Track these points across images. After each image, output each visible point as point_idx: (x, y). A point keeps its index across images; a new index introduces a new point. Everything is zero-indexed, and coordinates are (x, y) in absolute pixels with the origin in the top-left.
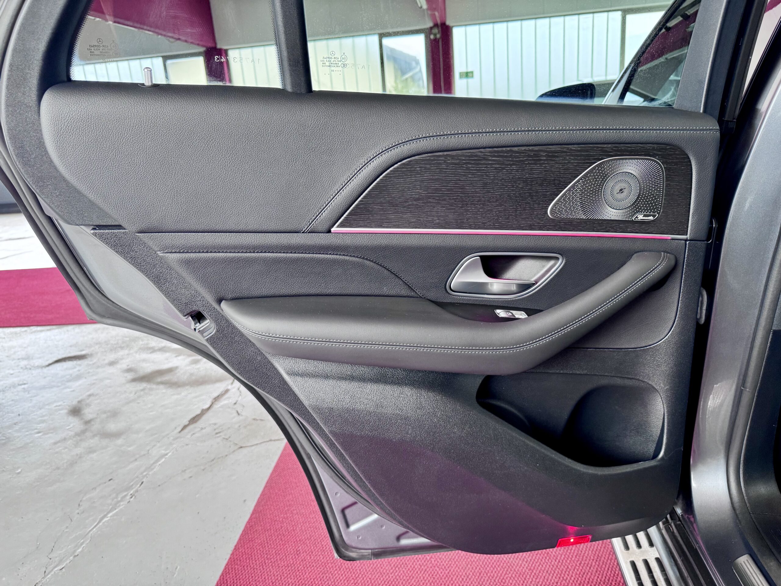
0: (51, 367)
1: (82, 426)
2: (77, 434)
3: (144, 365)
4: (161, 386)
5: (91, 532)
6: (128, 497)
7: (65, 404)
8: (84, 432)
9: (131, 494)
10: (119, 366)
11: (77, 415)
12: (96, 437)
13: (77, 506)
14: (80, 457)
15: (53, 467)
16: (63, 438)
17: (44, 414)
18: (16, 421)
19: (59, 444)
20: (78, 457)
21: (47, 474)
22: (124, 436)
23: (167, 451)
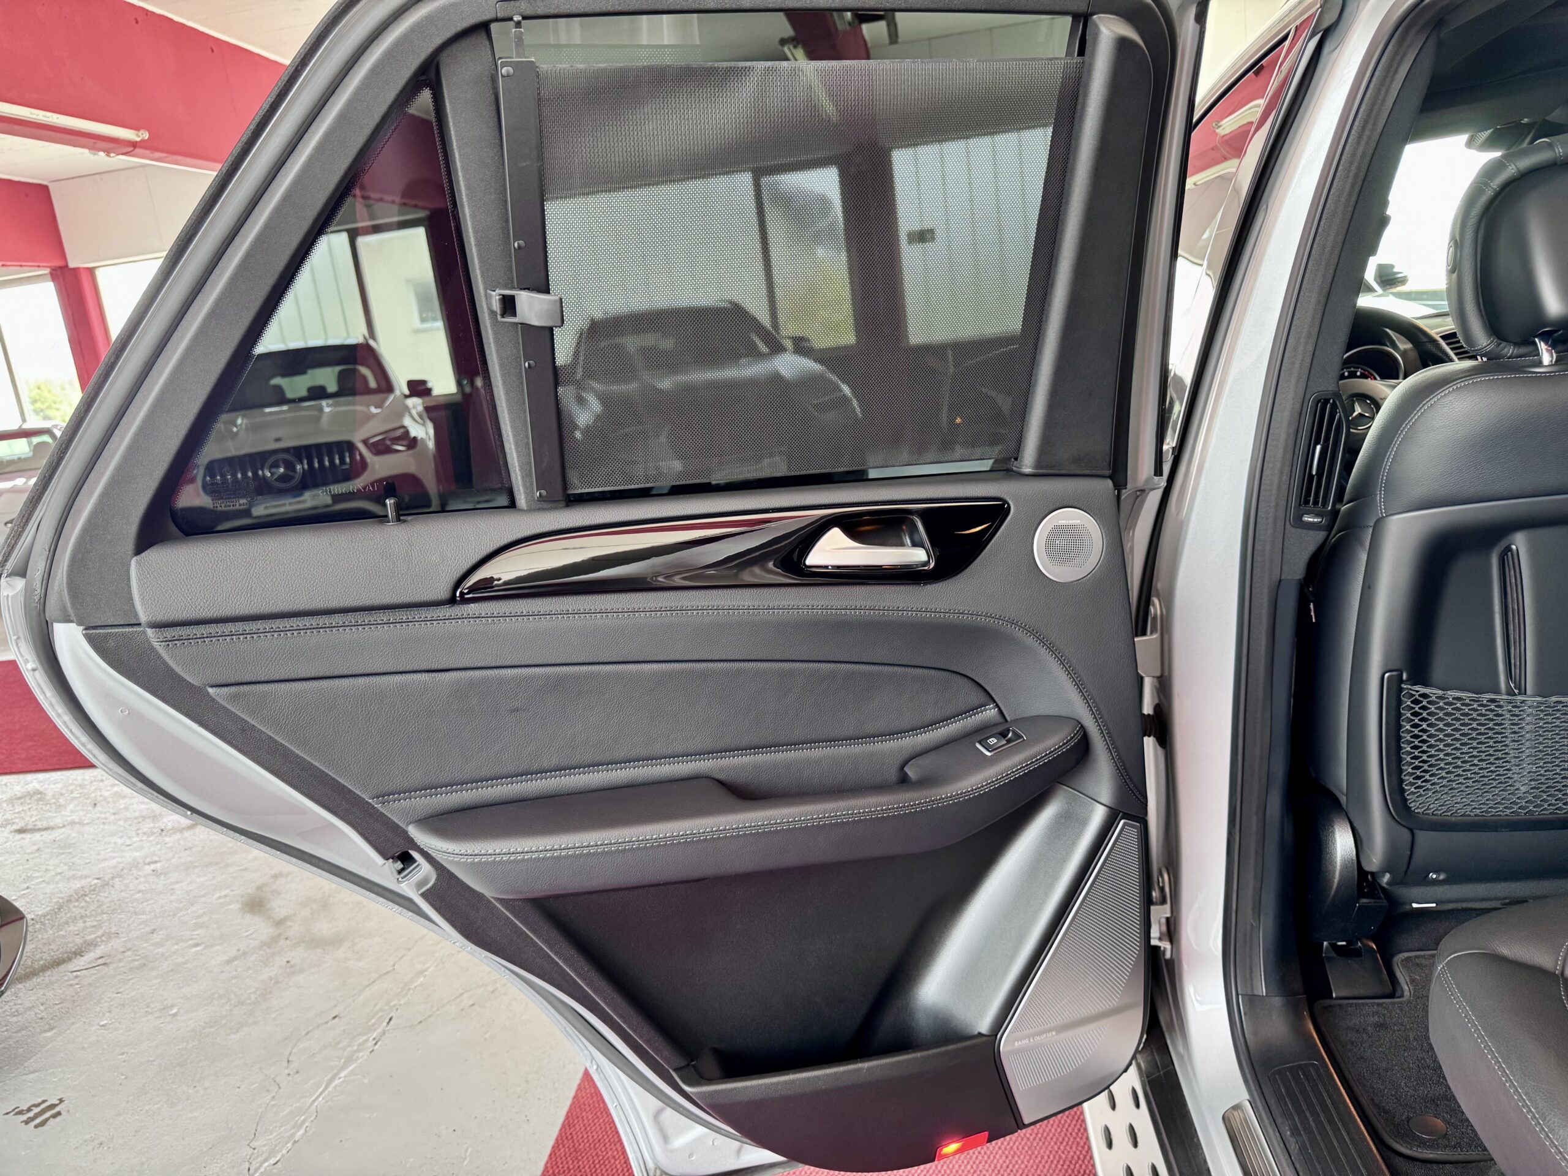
1: (271, 930)
2: (264, 944)
5: (316, 1103)
6: (371, 1043)
7: (234, 892)
8: (274, 940)
9: (374, 1039)
11: (259, 911)
12: (300, 946)
13: (285, 1063)
14: (277, 983)
15: (232, 1002)
16: (241, 952)
17: (200, 912)
18: (153, 928)
19: (236, 962)
20: (273, 982)
21: (224, 1013)
22: (347, 944)
23: (425, 964)
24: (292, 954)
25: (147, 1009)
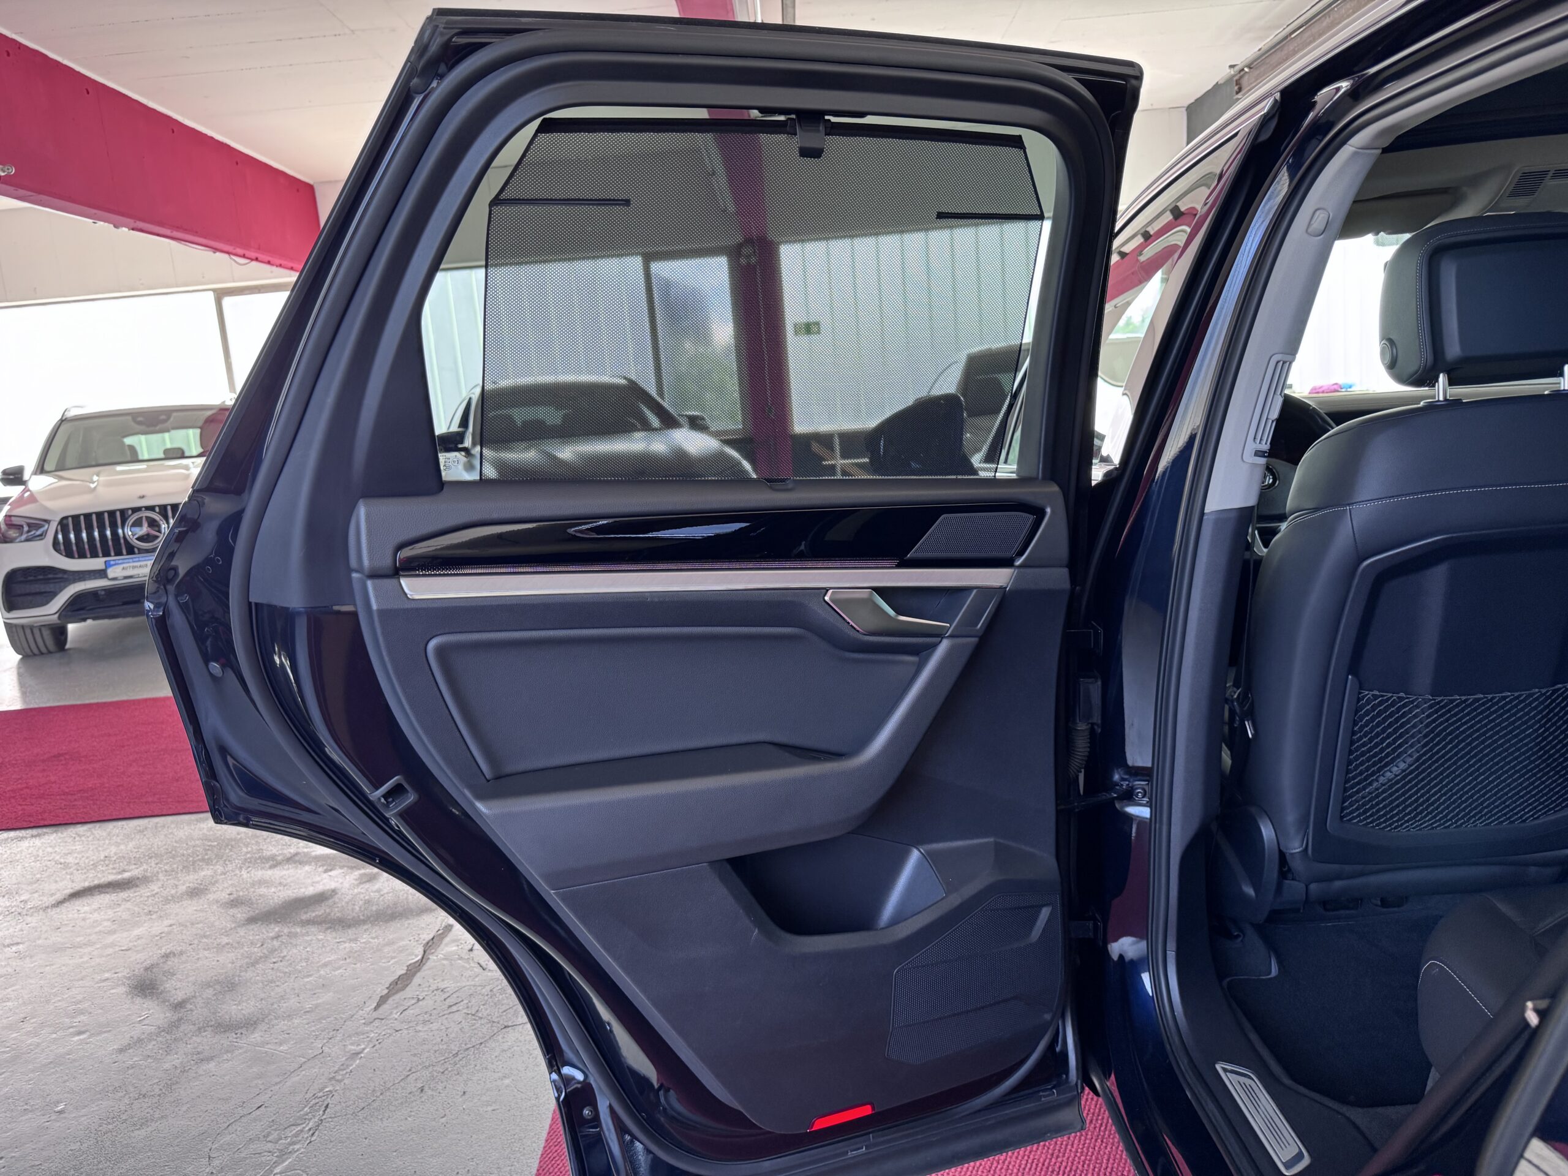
0: (65, 908)
1: (168, 1014)
2: (161, 1030)
3: (263, 890)
4: (313, 929)
6: (307, 1134)
7: (120, 975)
8: (174, 1025)
9: (310, 1129)
10: (211, 897)
11: (151, 994)
12: (205, 1031)
13: (205, 1161)
14: (183, 1072)
15: (131, 1095)
16: (135, 1038)
17: (80, 997)
18: (22, 1016)
19: (131, 1051)
20: (179, 1071)
21: (123, 1108)
22: (263, 1026)
23: (359, 1045)
24: (198, 1040)
25: (26, 1107)
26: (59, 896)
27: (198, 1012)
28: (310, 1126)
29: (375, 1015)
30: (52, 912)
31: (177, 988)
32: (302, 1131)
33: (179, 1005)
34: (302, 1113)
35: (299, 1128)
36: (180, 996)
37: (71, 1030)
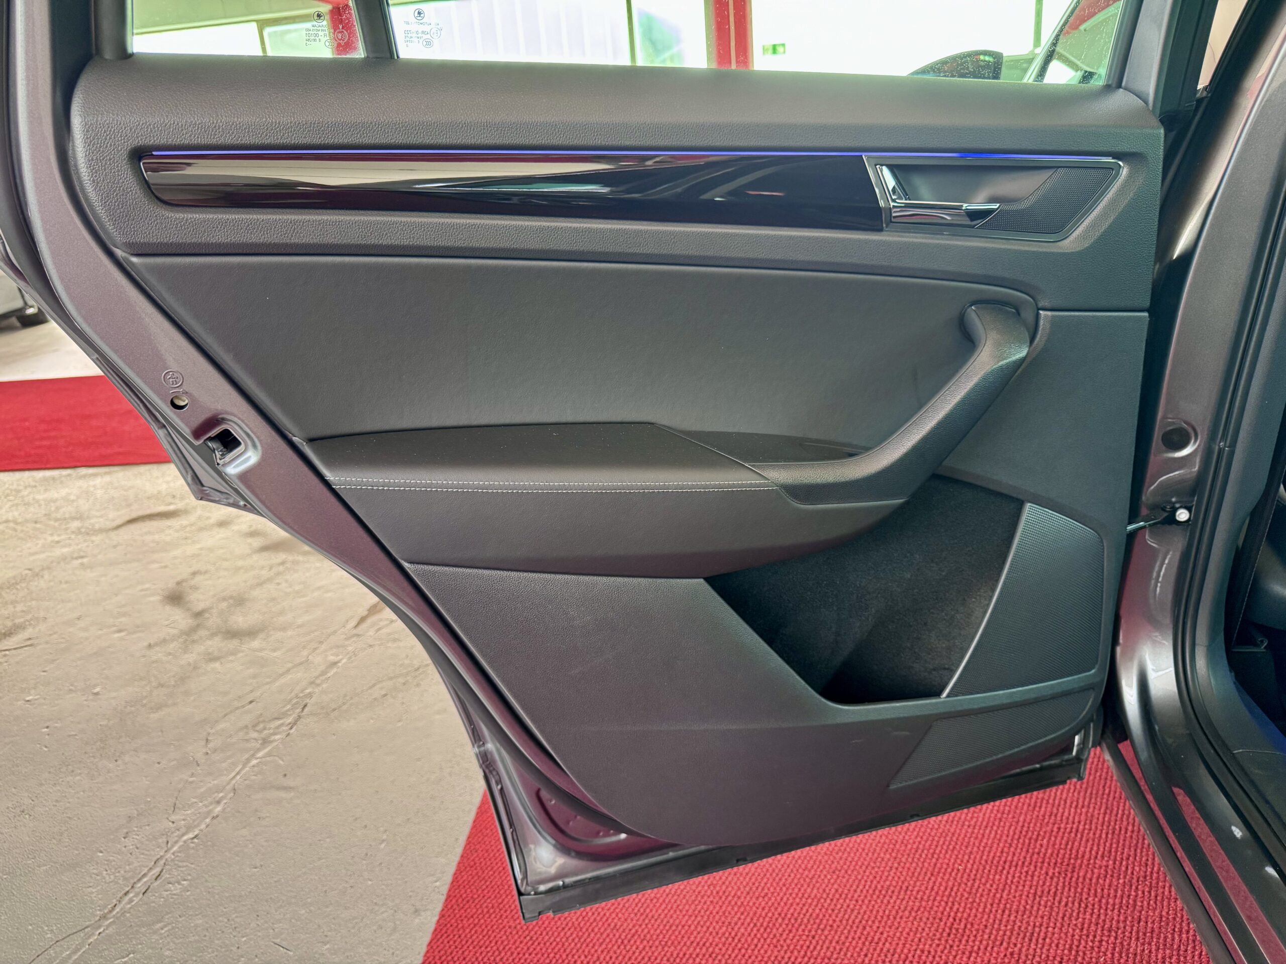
0: (122, 531)
1: (190, 621)
2: (183, 633)
5: (234, 782)
6: (286, 728)
7: (156, 586)
8: (193, 630)
9: (289, 723)
10: (235, 528)
11: (179, 603)
12: (216, 636)
14: (195, 668)
15: (153, 684)
16: (160, 639)
17: (123, 602)
18: (79, 614)
19: (156, 648)
20: (192, 667)
22: (262, 636)
23: (338, 655)
24: (209, 643)
25: (70, 687)
26: (119, 522)
27: (213, 620)
28: (290, 720)
29: (355, 632)
30: (113, 534)
31: (198, 600)
32: (282, 724)
33: (198, 614)
34: (285, 709)
35: (281, 722)
36: (201, 606)
37: (115, 628)
